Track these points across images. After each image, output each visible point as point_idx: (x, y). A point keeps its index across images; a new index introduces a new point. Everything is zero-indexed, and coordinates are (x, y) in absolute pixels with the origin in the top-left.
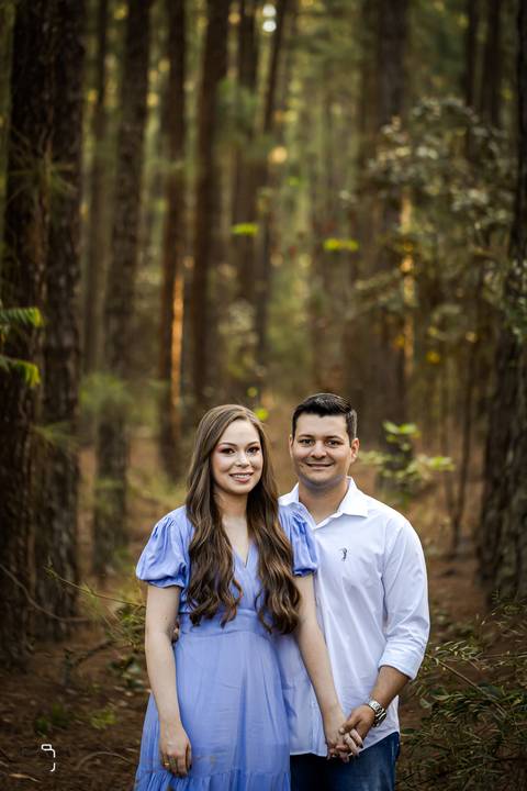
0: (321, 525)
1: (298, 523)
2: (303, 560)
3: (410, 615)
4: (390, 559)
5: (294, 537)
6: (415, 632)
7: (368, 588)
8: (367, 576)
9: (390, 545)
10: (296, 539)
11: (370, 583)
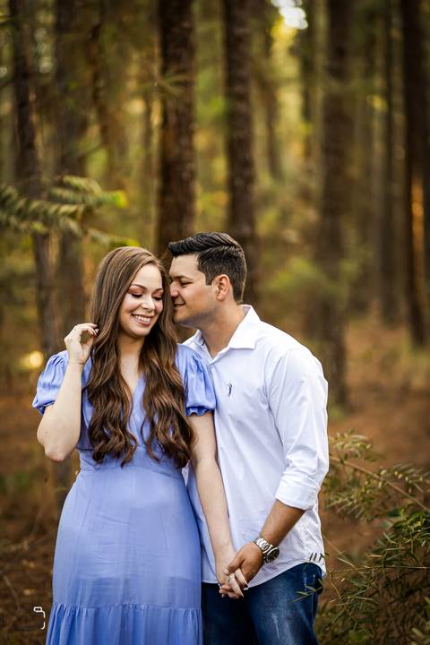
0: (216, 359)
1: (196, 362)
2: (197, 396)
3: (294, 445)
4: (270, 390)
5: (189, 373)
6: (300, 461)
7: (256, 421)
8: (251, 409)
9: (269, 376)
10: (192, 376)
11: (256, 416)
